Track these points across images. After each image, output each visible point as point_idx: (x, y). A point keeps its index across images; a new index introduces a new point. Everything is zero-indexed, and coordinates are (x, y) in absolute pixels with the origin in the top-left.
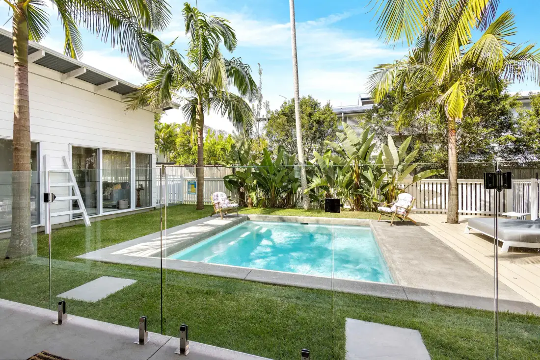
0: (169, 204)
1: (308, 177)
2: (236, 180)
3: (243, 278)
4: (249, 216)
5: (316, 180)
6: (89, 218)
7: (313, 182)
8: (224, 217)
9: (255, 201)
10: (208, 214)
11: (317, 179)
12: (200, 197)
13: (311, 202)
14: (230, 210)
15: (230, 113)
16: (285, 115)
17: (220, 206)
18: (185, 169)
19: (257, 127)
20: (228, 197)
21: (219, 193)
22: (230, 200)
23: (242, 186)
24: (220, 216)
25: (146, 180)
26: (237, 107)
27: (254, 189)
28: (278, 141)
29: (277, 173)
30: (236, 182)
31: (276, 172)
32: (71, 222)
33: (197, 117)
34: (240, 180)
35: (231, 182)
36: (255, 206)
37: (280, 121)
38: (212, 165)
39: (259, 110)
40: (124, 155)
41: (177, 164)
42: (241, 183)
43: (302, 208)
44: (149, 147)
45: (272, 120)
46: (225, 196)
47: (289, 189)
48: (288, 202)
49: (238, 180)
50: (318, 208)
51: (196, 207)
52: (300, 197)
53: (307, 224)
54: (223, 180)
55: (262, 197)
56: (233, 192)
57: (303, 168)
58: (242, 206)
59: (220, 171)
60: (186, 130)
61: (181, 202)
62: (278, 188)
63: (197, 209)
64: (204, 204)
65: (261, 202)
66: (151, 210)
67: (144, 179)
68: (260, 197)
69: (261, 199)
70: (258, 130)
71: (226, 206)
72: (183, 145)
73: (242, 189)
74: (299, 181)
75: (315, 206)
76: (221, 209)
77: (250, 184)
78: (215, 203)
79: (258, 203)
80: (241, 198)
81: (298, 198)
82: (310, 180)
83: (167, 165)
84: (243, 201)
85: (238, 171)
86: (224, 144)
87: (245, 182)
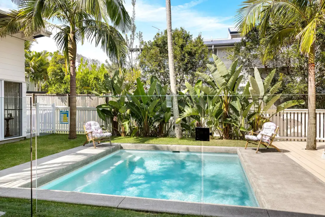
0: (40, 133)
1: (180, 107)
2: (109, 109)
3: (116, 206)
4: (122, 145)
5: (187, 110)
7: (185, 111)
8: (97, 146)
9: (128, 130)
10: (81, 144)
11: (189, 109)
12: (73, 126)
13: (182, 131)
14: (103, 139)
16: (158, 46)
17: (93, 135)
18: (57, 97)
19: (131, 57)
20: (101, 126)
21: (92, 123)
22: (103, 129)
23: (116, 115)
24: (93, 146)
25: (15, 109)
27: (127, 118)
28: (151, 72)
30: (109, 112)
31: (149, 102)
33: (70, 46)
34: (113, 110)
35: (104, 111)
36: (128, 135)
37: (152, 51)
38: (85, 95)
41: (49, 92)
42: (114, 113)
43: (174, 136)
45: (145, 50)
46: (98, 126)
47: (162, 118)
48: (161, 131)
49: (111, 109)
50: (190, 136)
51: (68, 136)
52: (173, 126)
54: (96, 109)
55: (135, 126)
56: (106, 122)
57: (175, 98)
58: (115, 135)
59: (93, 100)
60: (58, 58)
61: (53, 131)
62: (151, 118)
63: (70, 138)
64: (77, 133)
65: (134, 131)
66: (21, 140)
67: (14, 108)
68: (133, 126)
69: (134, 129)
70: (131, 60)
71: (98, 136)
72: (55, 74)
73: (115, 119)
74: (171, 110)
75: (186, 134)
76: (94, 139)
77: (123, 114)
78: (88, 132)
79: (131, 132)
80: (114, 127)
81: (170, 127)
82: (182, 109)
83: (39, 94)
84: (116, 130)
85: (111, 100)
86: (97, 74)
87: (118, 112)
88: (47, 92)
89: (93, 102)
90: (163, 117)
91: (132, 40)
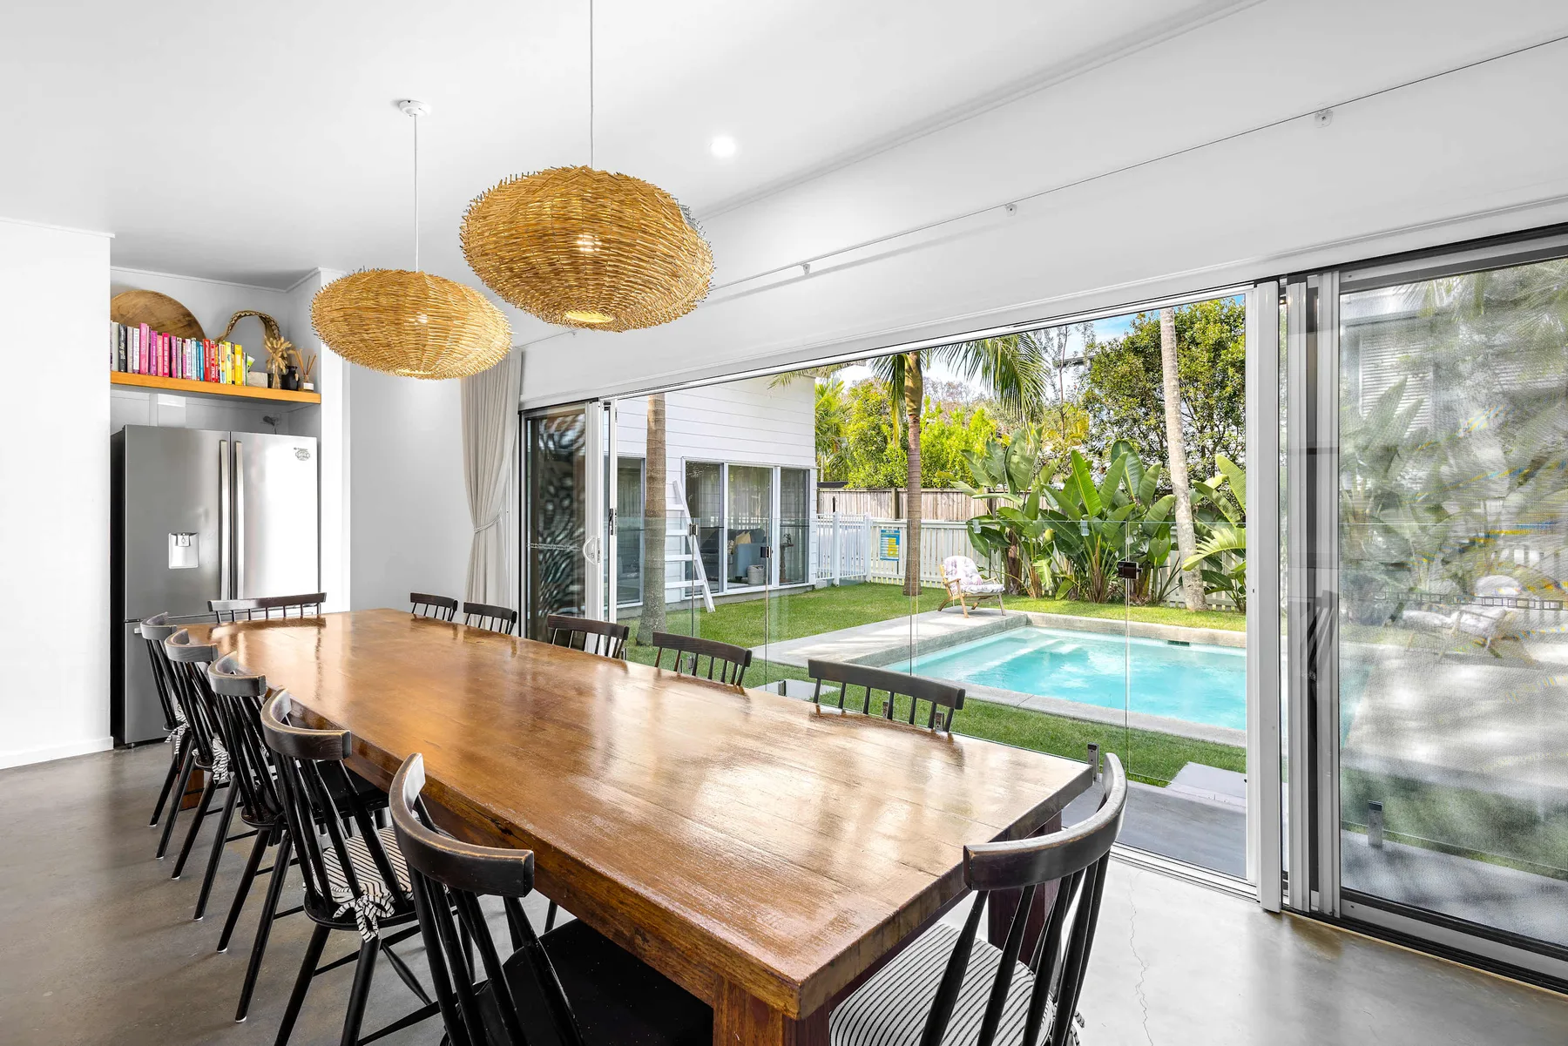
0: (840, 580)
1: (1198, 523)
2: (997, 528)
3: (1016, 705)
4: (1030, 615)
5: (1221, 533)
6: (713, 597)
7: (1213, 538)
8: (969, 614)
9: (1047, 582)
10: (933, 607)
11: (1226, 531)
12: (912, 567)
13: (1207, 591)
14: (984, 598)
15: (986, 370)
16: (1137, 351)
17: (962, 587)
18: (868, 496)
19: (1058, 386)
20: (981, 569)
21: (960, 559)
22: (983, 577)
23: (1015, 543)
24: (962, 613)
25: (796, 526)
26: (1003, 354)
27: (1045, 552)
28: (1119, 423)
29: (1109, 513)
30: (999, 534)
31: (1105, 509)
32: (682, 602)
33: (908, 383)
34: (1008, 530)
35: (985, 532)
36: (1046, 595)
37: (1123, 368)
38: (935, 490)
39: (1063, 341)
40: (759, 475)
41: (851, 485)
42: (1010, 537)
43: (1180, 606)
44: (803, 455)
45: (1102, 363)
46: (973, 566)
47: (1144, 553)
48: (1141, 590)
49: (1003, 528)
50: (1233, 608)
51: (901, 590)
52: (1178, 576)
53: (1187, 644)
54: (966, 527)
55: (1066, 573)
56: (990, 558)
57: (1182, 500)
58: (1014, 593)
59: (956, 503)
60: (872, 401)
61: (865, 577)
62: (1110, 553)
63: (906, 593)
64: (924, 584)
65: (1063, 585)
66: (807, 592)
67: (793, 523)
68: (1062, 573)
69: (1063, 579)
70: (1060, 393)
71: (975, 589)
72: (863, 440)
73: (1014, 552)
74: (1172, 533)
75: (1224, 602)
76: (963, 595)
77: (1034, 540)
78: (950, 580)
79: (1056, 590)
80: (1011, 572)
81: (1170, 579)
82: (1205, 531)
83: (828, 490)
84: (1014, 581)
85: (1003, 506)
86: (967, 435)
87: (1021, 535)
88: (847, 483)
89: (955, 506)
90: (1146, 552)
91: (1062, 337)
